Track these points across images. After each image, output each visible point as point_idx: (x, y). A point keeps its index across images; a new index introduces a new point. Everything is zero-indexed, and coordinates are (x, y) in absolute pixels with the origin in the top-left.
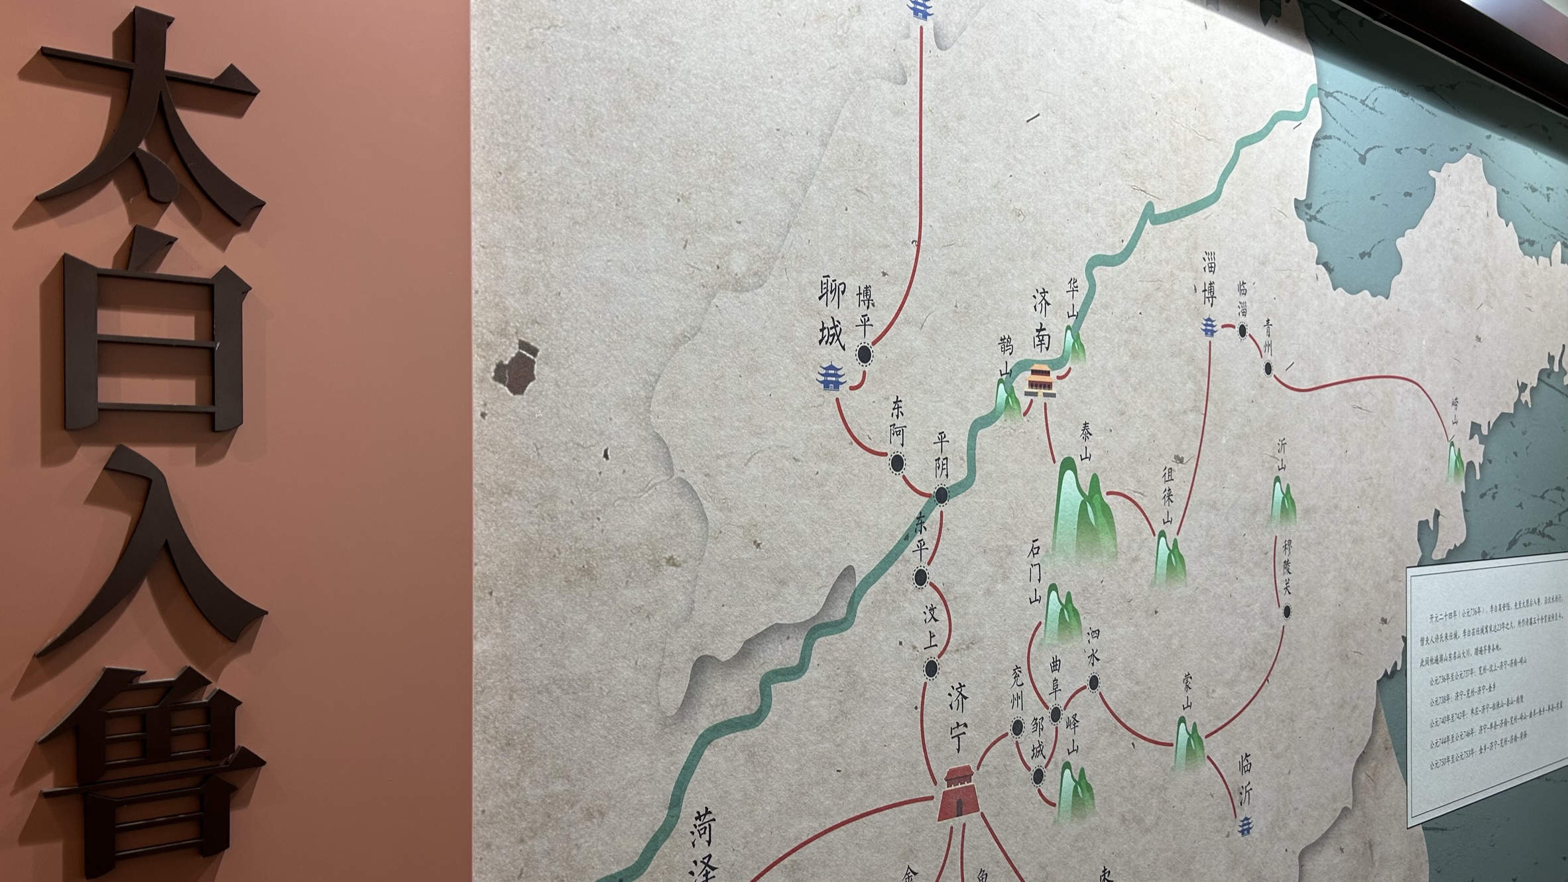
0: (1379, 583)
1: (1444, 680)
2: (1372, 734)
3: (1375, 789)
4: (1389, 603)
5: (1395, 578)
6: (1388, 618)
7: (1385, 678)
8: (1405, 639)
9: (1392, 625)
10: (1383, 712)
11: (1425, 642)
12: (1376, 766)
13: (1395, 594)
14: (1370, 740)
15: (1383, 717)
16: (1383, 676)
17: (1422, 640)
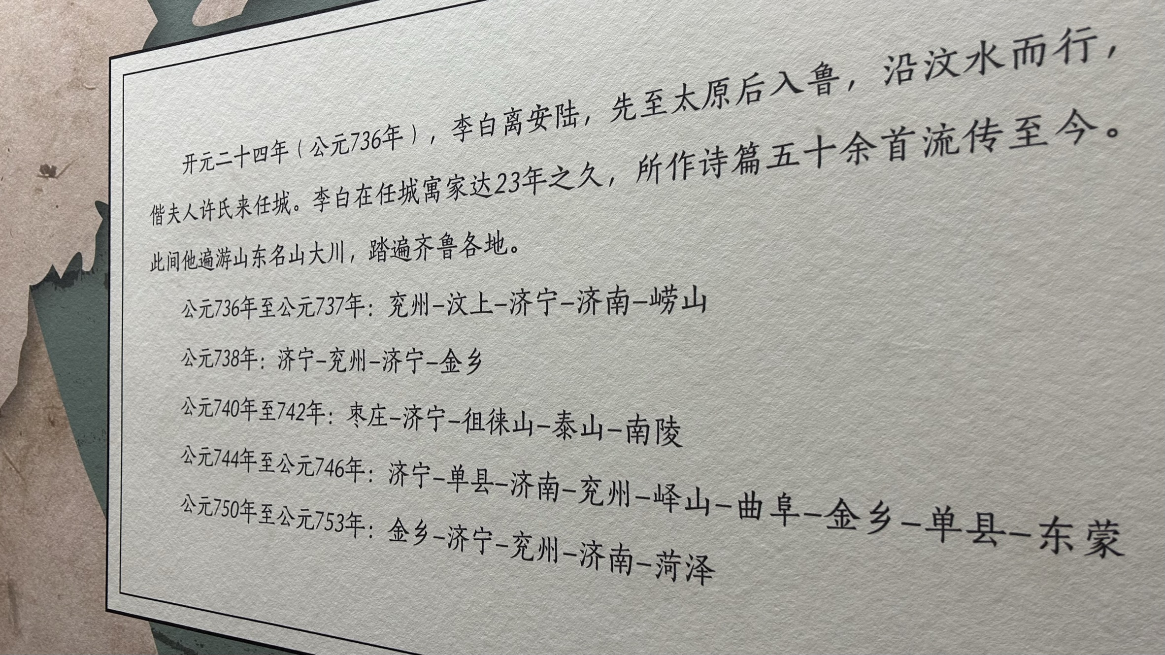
0: (36, 101)
1: (233, 310)
2: (18, 385)
3: (25, 491)
4: (60, 136)
5: (76, 84)
6: (59, 164)
7: (50, 285)
8: (104, 209)
9: (70, 178)
10: (43, 348)
11: (166, 217)
12: (28, 448)
13: (76, 118)
14: (13, 394)
15: (45, 359)
16: (46, 280)
17: (157, 212)
